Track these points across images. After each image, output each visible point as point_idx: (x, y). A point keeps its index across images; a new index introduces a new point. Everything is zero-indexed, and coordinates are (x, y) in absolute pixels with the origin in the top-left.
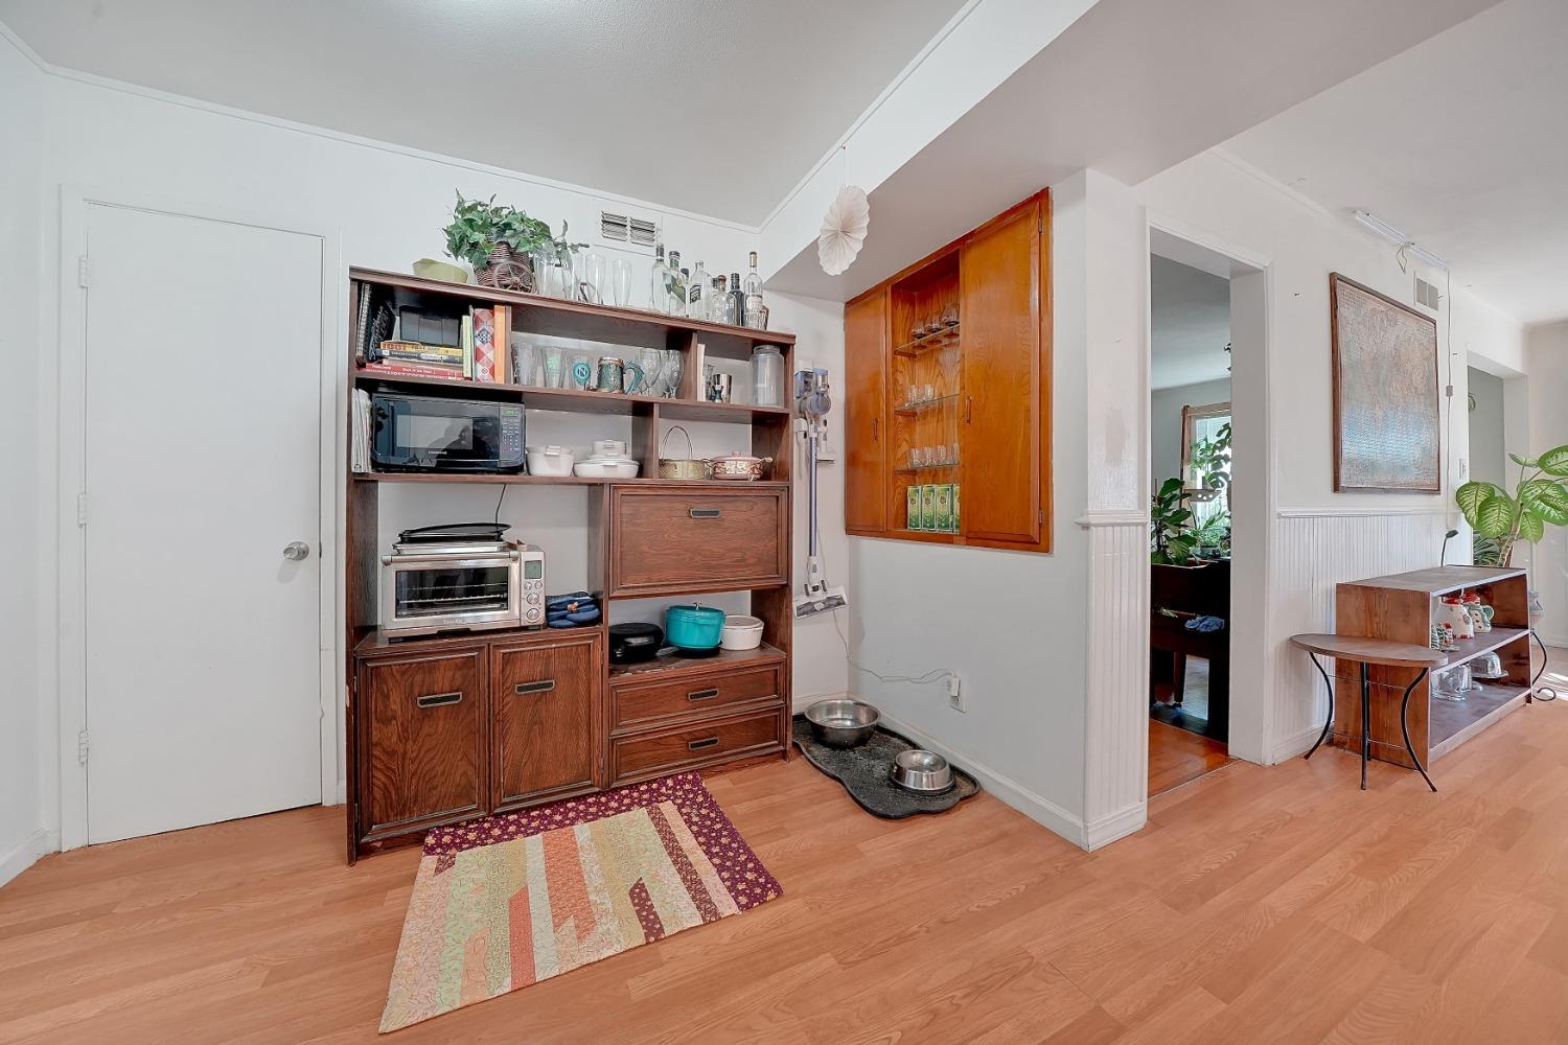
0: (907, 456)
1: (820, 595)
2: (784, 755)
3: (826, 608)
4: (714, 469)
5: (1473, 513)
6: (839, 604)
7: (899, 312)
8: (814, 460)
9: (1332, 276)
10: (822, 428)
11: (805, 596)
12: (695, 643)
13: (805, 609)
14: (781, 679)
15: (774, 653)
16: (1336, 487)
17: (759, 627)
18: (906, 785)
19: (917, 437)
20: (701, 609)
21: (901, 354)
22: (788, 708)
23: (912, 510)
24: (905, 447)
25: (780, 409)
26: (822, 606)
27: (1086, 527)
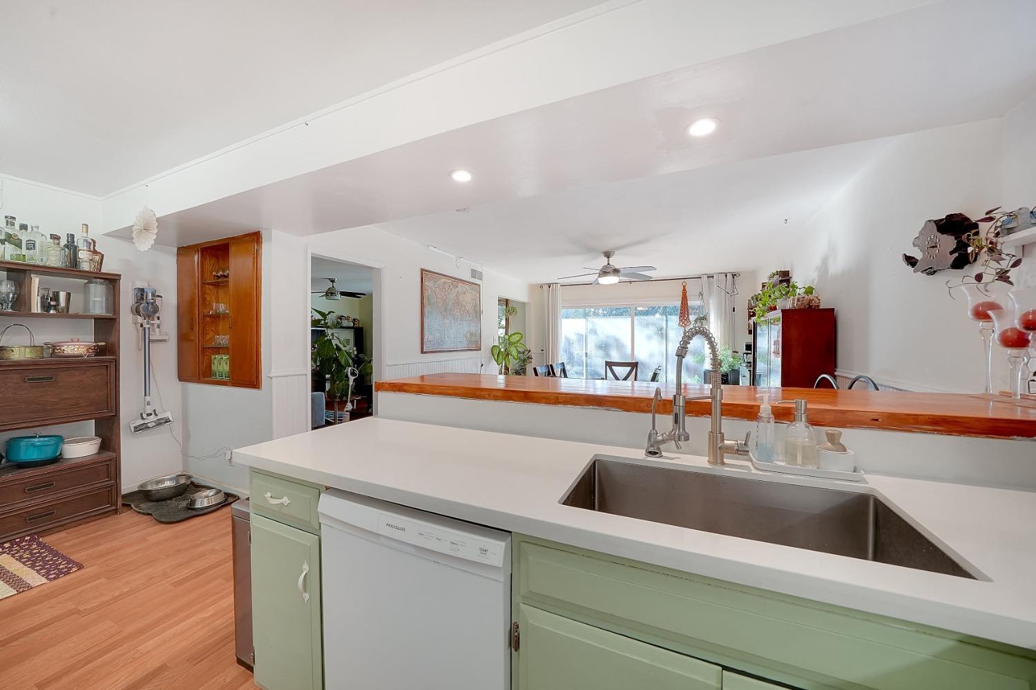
0: (212, 339)
1: (152, 418)
2: (116, 512)
3: (156, 425)
4: (54, 350)
5: (496, 357)
6: (167, 422)
7: (207, 262)
8: (147, 340)
9: (422, 270)
10: (156, 322)
11: (141, 420)
12: (35, 457)
13: (141, 427)
14: (113, 469)
15: (107, 455)
16: (422, 352)
17: (99, 441)
18: (196, 507)
19: (220, 328)
20: (40, 437)
21: (209, 284)
22: (117, 486)
23: (214, 368)
24: (211, 334)
25: (110, 315)
26: (154, 424)
27: (271, 378)
